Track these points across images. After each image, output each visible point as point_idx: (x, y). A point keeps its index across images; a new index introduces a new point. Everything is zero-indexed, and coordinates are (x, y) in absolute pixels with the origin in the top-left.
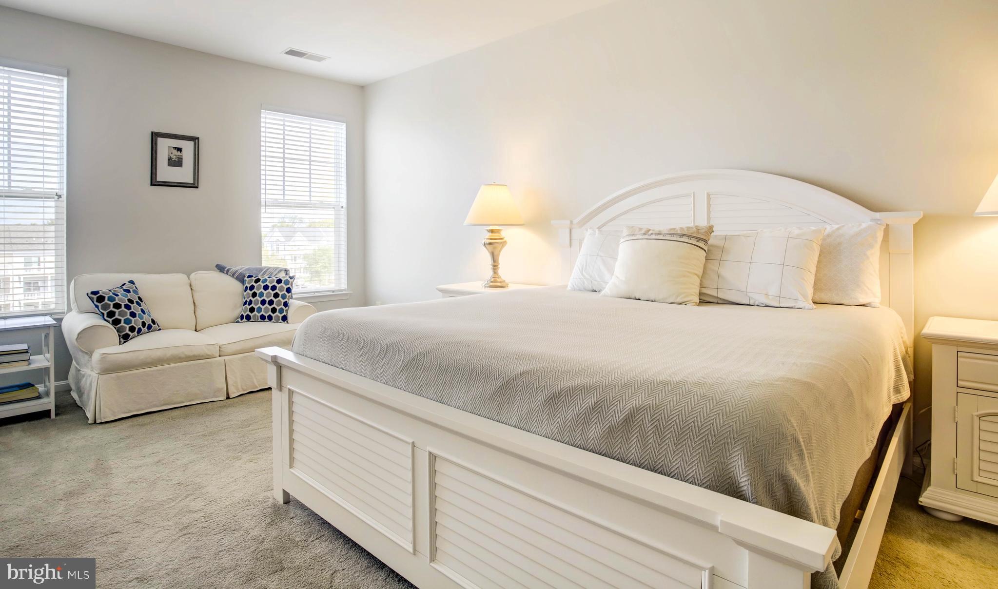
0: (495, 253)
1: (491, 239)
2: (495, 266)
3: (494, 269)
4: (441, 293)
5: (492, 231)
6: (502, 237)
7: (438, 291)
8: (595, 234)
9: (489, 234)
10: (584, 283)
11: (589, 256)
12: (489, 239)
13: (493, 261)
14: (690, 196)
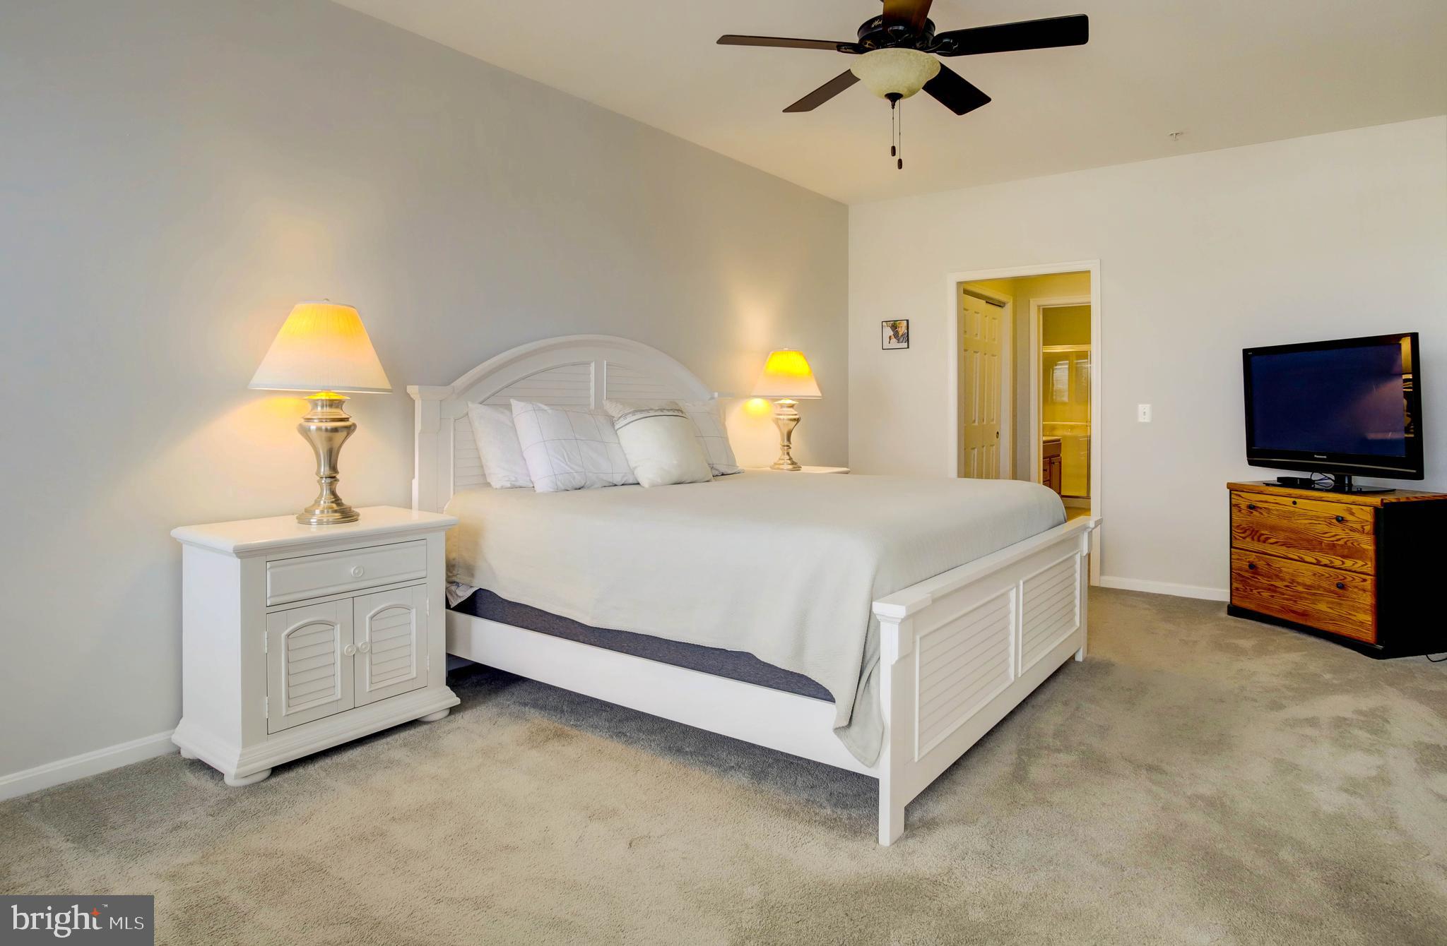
0: (335, 450)
1: (333, 420)
2: (333, 478)
3: (329, 484)
5: (334, 404)
6: (346, 416)
8: (545, 410)
9: (319, 408)
10: (574, 478)
11: (563, 441)
12: (327, 420)
13: (327, 468)
14: (589, 364)
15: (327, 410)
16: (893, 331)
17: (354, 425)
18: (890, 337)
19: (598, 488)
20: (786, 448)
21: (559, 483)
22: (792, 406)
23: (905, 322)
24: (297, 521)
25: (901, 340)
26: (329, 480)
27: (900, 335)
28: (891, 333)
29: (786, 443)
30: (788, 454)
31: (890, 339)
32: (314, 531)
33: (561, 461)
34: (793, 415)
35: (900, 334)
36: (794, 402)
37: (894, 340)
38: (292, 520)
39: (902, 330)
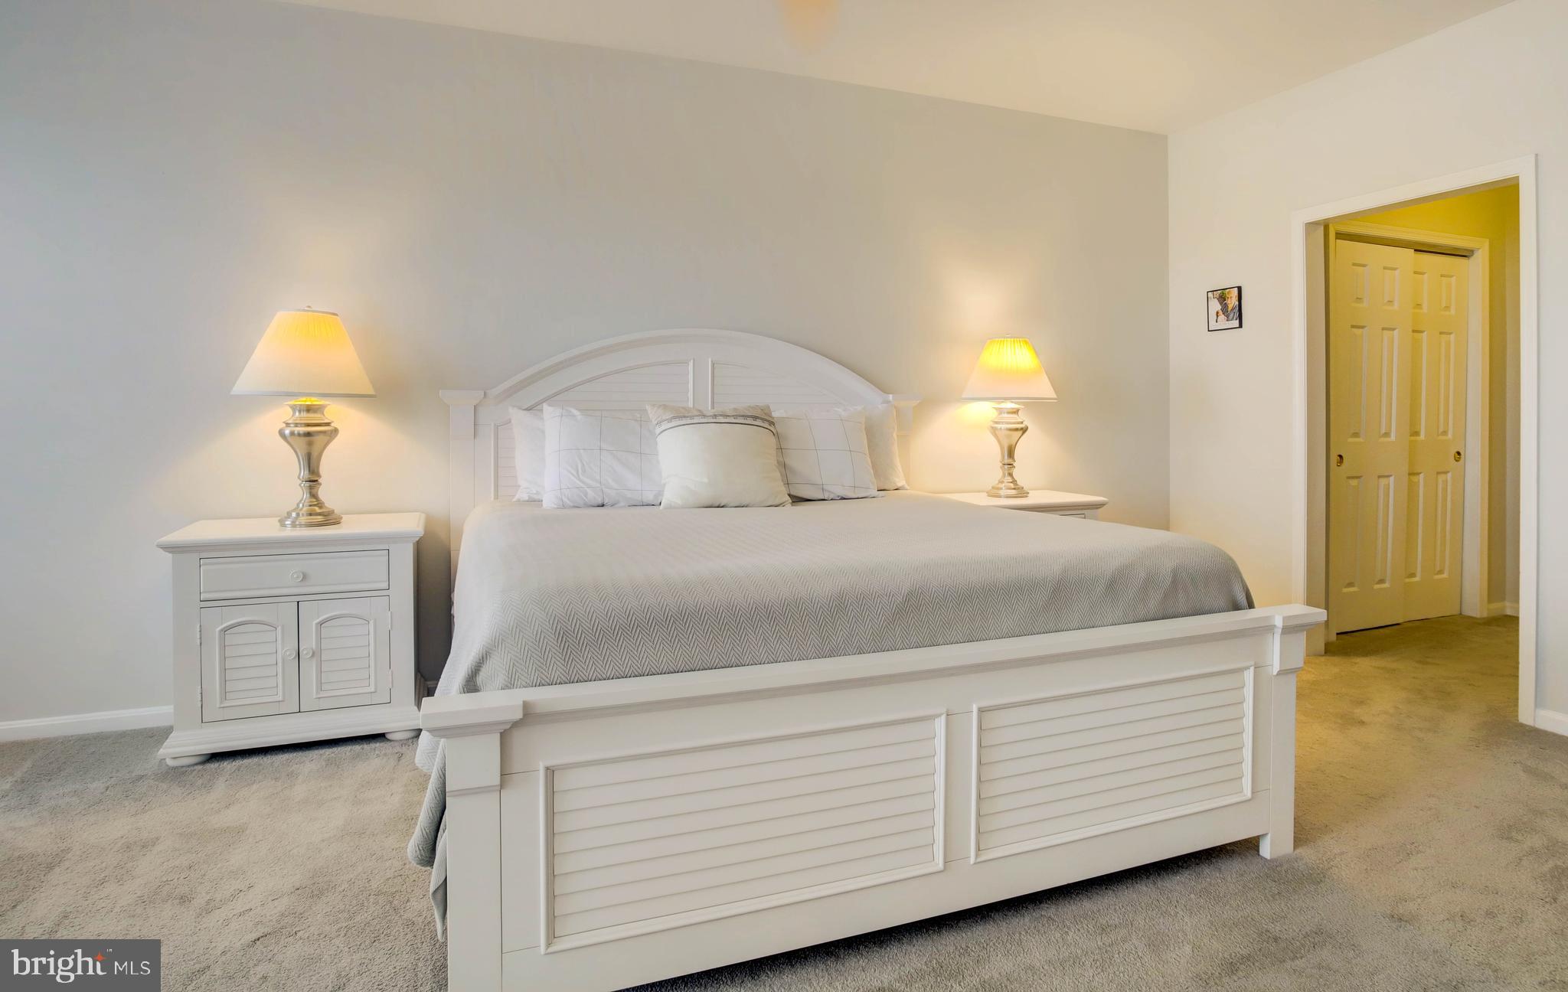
0: (315, 454)
1: (308, 425)
2: (313, 481)
3: (311, 488)
4: (170, 555)
5: (309, 409)
6: (326, 421)
7: (161, 550)
8: (574, 416)
9: (297, 414)
10: (586, 494)
11: (582, 451)
12: (302, 425)
13: (307, 472)
14: (686, 363)
15: (304, 414)
16: (1221, 304)
17: (336, 431)
18: (1217, 313)
19: (625, 507)
20: (1006, 467)
21: (565, 500)
22: (1016, 412)
23: (1235, 291)
24: (279, 524)
25: (1232, 315)
26: (308, 484)
27: (1229, 309)
28: (1218, 307)
29: (1007, 461)
30: (1011, 475)
31: (1217, 316)
32: (289, 532)
33: (573, 475)
34: (1014, 423)
35: (1230, 307)
36: (1017, 406)
37: (1222, 317)
38: (275, 521)
39: (1232, 302)
